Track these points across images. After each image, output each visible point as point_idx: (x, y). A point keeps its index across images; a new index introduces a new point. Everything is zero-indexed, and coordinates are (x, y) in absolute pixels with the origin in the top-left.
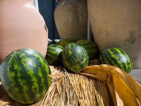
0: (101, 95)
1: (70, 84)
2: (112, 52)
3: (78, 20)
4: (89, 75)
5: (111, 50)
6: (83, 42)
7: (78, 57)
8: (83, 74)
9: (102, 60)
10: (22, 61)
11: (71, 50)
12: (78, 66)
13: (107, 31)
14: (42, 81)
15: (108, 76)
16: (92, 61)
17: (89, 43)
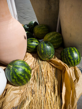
1: (42, 72)
2: (70, 53)
4: (53, 65)
6: (52, 37)
7: (47, 54)
8: (50, 63)
9: (63, 56)
12: (47, 59)
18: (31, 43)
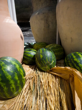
0: (64, 92)
2: (75, 56)
3: (48, 27)
4: (56, 74)
5: (74, 55)
6: (52, 47)
7: (47, 60)
8: (52, 73)
9: (67, 62)
10: (2, 69)
11: (42, 54)
12: (47, 67)
13: (71, 38)
14: (18, 83)
15: (70, 76)
16: (59, 62)
17: (57, 47)
18: (28, 52)
